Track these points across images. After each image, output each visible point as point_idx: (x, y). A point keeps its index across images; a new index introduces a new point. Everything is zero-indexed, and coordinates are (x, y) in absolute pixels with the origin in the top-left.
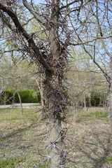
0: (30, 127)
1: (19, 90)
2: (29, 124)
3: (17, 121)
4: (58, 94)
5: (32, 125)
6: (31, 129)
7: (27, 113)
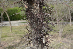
0: (19, 43)
1: (6, 10)
2: (18, 41)
3: (7, 39)
4: (40, 21)
5: (21, 41)
6: (21, 45)
7: (17, 30)
